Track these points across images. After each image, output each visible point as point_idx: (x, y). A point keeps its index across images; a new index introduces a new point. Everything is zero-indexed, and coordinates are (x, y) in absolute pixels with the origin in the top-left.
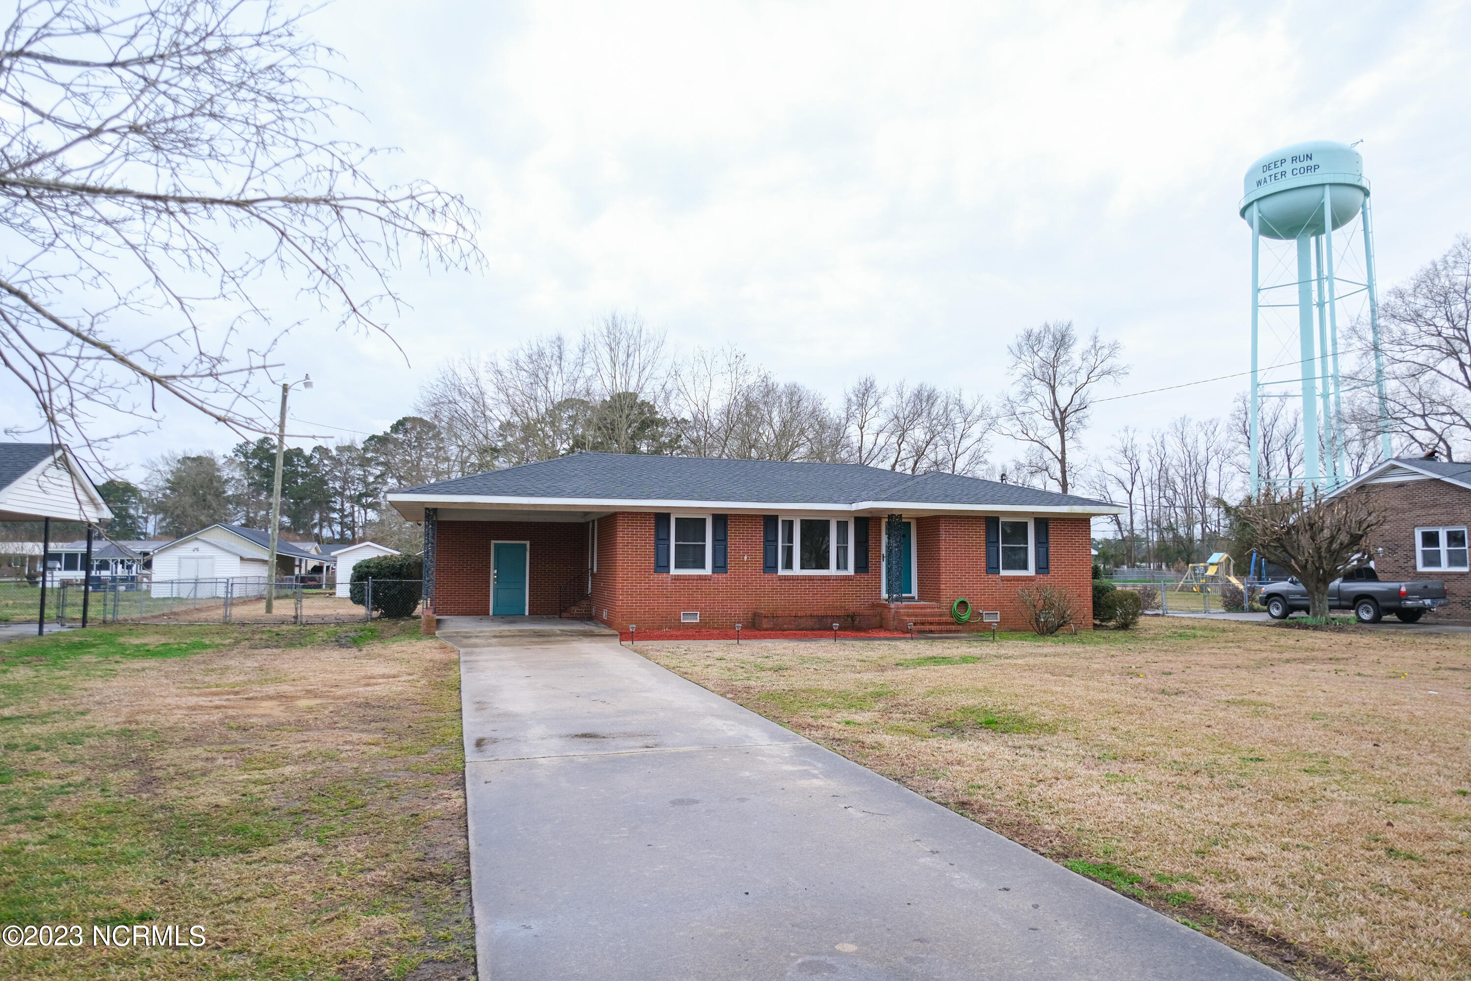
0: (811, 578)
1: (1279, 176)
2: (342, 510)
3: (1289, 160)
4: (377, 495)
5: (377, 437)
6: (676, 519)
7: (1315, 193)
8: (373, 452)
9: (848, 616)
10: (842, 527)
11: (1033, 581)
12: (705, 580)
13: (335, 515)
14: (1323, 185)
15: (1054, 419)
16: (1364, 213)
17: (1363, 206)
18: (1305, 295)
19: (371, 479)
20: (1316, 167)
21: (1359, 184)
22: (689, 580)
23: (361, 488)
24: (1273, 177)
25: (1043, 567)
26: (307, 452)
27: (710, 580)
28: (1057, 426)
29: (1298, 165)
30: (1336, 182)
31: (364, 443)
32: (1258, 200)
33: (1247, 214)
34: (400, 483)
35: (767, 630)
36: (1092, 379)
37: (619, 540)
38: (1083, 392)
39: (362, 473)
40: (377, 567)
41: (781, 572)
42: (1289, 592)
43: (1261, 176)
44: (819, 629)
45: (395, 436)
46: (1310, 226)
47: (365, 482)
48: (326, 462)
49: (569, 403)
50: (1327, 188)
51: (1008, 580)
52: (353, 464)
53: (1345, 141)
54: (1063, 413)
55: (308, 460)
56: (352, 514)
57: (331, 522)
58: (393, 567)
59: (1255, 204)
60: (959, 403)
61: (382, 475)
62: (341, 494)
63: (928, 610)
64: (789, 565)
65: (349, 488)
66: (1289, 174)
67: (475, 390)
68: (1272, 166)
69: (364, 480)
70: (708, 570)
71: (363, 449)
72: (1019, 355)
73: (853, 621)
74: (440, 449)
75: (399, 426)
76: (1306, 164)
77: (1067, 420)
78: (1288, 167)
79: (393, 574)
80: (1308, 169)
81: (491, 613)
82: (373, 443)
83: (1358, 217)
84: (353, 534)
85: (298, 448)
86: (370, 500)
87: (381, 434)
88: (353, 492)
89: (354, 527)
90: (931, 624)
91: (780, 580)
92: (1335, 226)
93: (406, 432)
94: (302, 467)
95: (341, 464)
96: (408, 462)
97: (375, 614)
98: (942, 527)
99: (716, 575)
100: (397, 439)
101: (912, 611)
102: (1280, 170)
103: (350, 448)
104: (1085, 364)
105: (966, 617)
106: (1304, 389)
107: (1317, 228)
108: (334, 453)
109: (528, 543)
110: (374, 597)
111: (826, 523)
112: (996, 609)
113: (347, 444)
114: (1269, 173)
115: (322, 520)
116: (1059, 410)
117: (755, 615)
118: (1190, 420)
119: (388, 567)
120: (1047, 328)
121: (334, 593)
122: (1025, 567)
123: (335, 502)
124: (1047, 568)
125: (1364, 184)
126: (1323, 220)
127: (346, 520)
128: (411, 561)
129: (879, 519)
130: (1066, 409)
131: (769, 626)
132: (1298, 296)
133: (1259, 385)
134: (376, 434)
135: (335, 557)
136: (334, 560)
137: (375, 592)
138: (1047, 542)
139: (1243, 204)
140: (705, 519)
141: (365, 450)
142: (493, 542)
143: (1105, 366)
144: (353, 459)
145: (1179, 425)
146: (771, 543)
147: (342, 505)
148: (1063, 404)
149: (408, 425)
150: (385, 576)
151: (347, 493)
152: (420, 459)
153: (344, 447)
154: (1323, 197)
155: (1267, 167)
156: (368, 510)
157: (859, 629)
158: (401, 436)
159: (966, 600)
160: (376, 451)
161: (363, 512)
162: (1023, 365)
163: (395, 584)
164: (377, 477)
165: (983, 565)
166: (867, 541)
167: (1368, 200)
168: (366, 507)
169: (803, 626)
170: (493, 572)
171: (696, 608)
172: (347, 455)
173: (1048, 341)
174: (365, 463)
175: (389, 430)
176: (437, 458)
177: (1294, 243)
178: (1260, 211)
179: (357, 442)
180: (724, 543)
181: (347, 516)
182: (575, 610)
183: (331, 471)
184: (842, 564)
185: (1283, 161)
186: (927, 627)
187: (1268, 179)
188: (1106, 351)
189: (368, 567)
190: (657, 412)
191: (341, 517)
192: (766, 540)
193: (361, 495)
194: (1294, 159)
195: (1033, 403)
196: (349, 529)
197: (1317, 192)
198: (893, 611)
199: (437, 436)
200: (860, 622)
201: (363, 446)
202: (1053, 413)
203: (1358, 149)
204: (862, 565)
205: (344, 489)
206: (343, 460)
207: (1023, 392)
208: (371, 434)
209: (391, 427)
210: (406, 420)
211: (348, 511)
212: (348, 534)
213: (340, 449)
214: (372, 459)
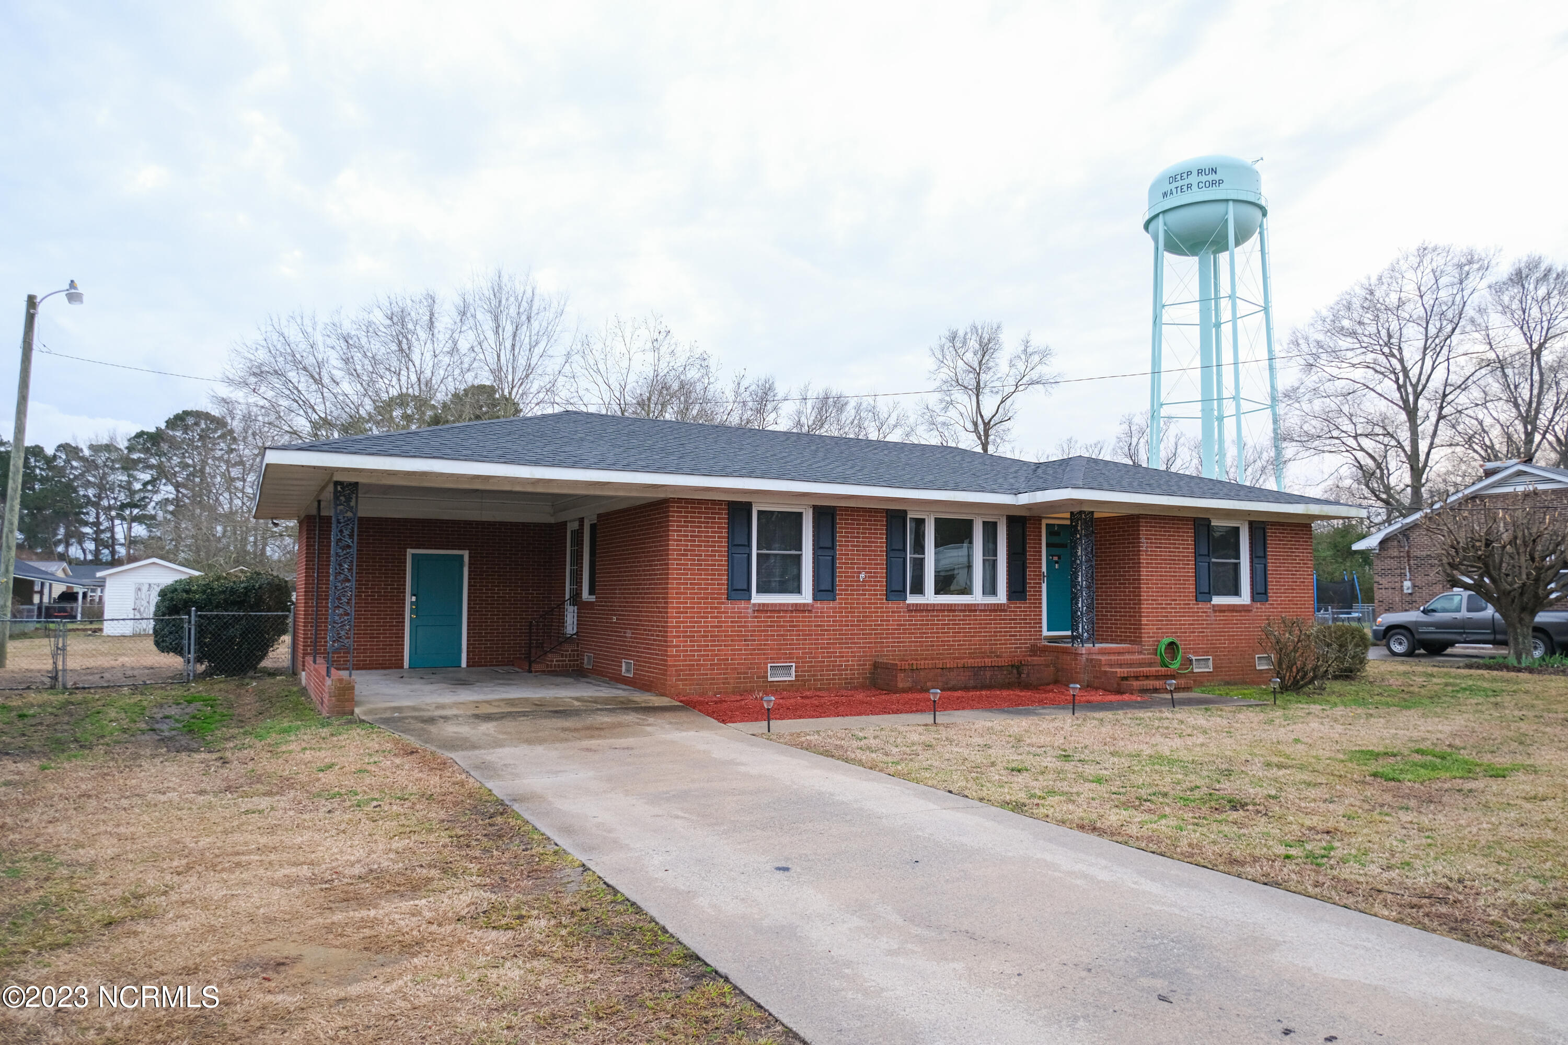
0: (951, 608)
1: (1185, 188)
2: (97, 524)
3: (1195, 173)
4: (146, 506)
5: (147, 434)
6: (759, 511)
7: (1219, 208)
8: (139, 451)
9: (1012, 666)
10: (990, 529)
11: (1250, 611)
12: (804, 611)
13: (88, 530)
14: (1227, 201)
15: (976, 430)
16: (1261, 234)
17: (1261, 226)
18: (1204, 313)
19: (137, 486)
20: (1221, 182)
21: (1258, 202)
22: (779, 611)
23: (122, 497)
24: (1179, 189)
25: (1260, 592)
26: (49, 450)
27: (810, 611)
28: (980, 438)
29: (1204, 178)
30: (1240, 198)
31: (129, 440)
32: (1164, 212)
33: (1151, 227)
34: (178, 491)
35: (904, 691)
36: (1021, 388)
37: (673, 545)
38: (1008, 402)
39: (125, 478)
40: (204, 592)
41: (912, 599)
42: (1418, 624)
43: (1167, 188)
44: (975, 688)
45: (171, 433)
46: (1214, 243)
47: (129, 490)
48: (75, 463)
49: (402, 400)
50: (1231, 203)
51: (1221, 611)
52: (113, 469)
53: (1247, 159)
54: (987, 425)
55: (49, 460)
56: (111, 529)
57: (81, 538)
58: (233, 591)
59: (1161, 216)
60: (873, 410)
61: (153, 482)
62: (96, 505)
63: (1127, 657)
64: (918, 589)
65: (107, 497)
66: (1195, 187)
67: (311, 360)
68: (1179, 177)
69: (128, 487)
70: (806, 596)
71: (127, 448)
72: (941, 358)
73: (1019, 674)
74: (231, 451)
75: (178, 421)
76: (1211, 177)
77: (991, 432)
78: (1194, 179)
79: (234, 603)
80: (1213, 183)
81: (406, 665)
82: (141, 440)
83: (1256, 237)
84: (113, 553)
85: (38, 446)
86: (136, 511)
87: (152, 430)
88: (112, 502)
89: (113, 545)
90: (1147, 677)
91: (910, 611)
92: (1237, 244)
93: (186, 429)
94: (42, 468)
95: (97, 467)
96: (188, 466)
97: (201, 668)
98: (1143, 532)
99: (818, 605)
100: (174, 437)
101: (1113, 657)
102: (1186, 182)
103: (108, 448)
104: (1013, 370)
105: (1176, 665)
106: (1203, 410)
107: (1220, 244)
108: (86, 452)
109: (466, 554)
110: (199, 642)
111: (969, 524)
112: (1207, 653)
113: (105, 442)
114: (1175, 184)
115: (68, 536)
116: (983, 420)
117: (876, 665)
118: (1076, 442)
119: (224, 592)
120: (975, 329)
121: (101, 630)
122: (1236, 592)
123: (87, 513)
124: (1266, 593)
125: (1263, 203)
126: (1226, 237)
127: (102, 536)
128: (263, 580)
129: (1038, 519)
130: (990, 420)
131: (908, 685)
132: (1198, 315)
133: (1162, 405)
134: (146, 430)
135: (103, 580)
136: (101, 584)
137: (201, 631)
138: (1265, 557)
139: (1147, 217)
140: (800, 514)
141: (130, 449)
142: (410, 552)
143: (1034, 375)
144: (113, 461)
145: (1065, 447)
146: (898, 554)
147: (98, 517)
148: (987, 414)
149: (190, 421)
150: (217, 607)
151: (105, 503)
152: (204, 463)
153: (101, 446)
154: (1227, 213)
155: (1173, 178)
156: (134, 524)
157: (1027, 687)
158: (178, 434)
159: (1175, 640)
160: (146, 450)
161: (125, 526)
162: (945, 370)
163: (237, 619)
164: (145, 484)
165: (1192, 588)
166: (1024, 552)
167: (1265, 220)
168: (130, 520)
169: (952, 683)
170: (409, 599)
171: (790, 658)
172: (104, 456)
173: (973, 344)
174: (129, 465)
175: (163, 426)
176: (227, 462)
177: (1196, 259)
178: (1165, 224)
179: (119, 439)
180: (830, 553)
181: (103, 531)
182: (554, 659)
183: (82, 475)
184: (990, 588)
185: (1189, 173)
186: (1150, 684)
187: (1174, 191)
188: (1036, 358)
189: (187, 592)
190: (521, 410)
191: (96, 532)
192: (890, 550)
193: (123, 506)
194: (1200, 172)
195: (952, 413)
196: (107, 547)
197: (1220, 208)
198: (1084, 658)
199: (228, 435)
200: (1028, 675)
201: (126, 444)
202: (975, 424)
203: (1257, 167)
204: (1017, 590)
205: (100, 498)
206: (100, 462)
207: (941, 401)
208: (139, 431)
209: (167, 422)
210: (186, 413)
211: (105, 525)
212: (105, 553)
213: (95, 448)
214: (139, 460)
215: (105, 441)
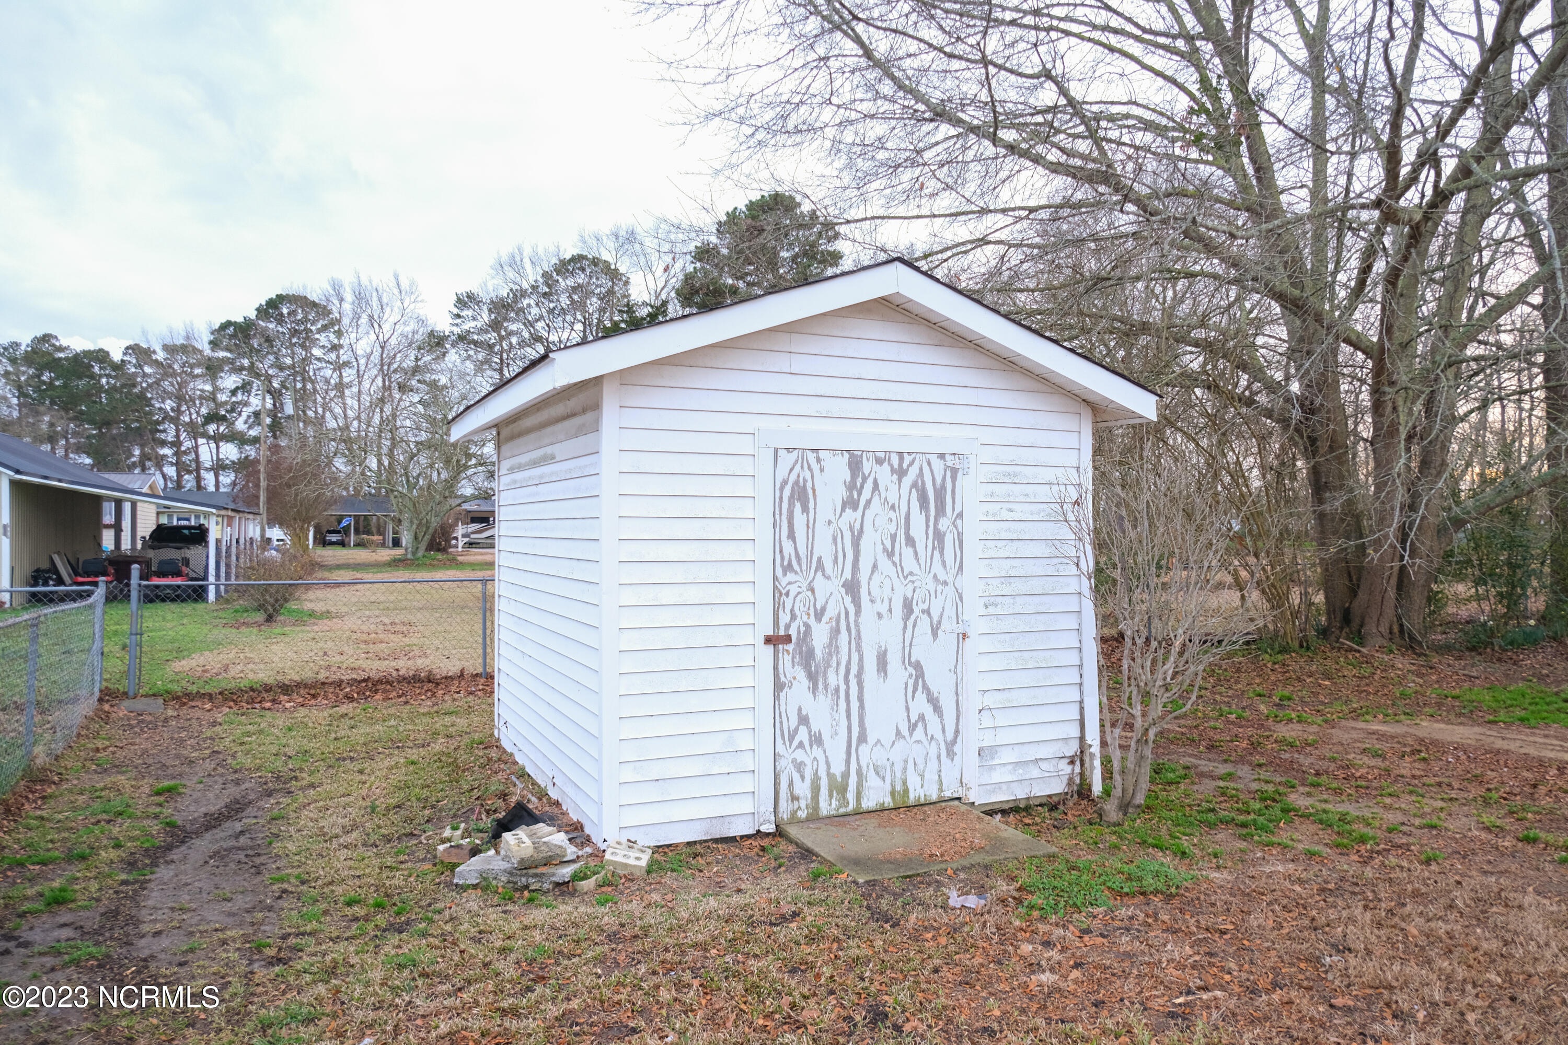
2: (177, 444)
4: (234, 421)
5: (235, 324)
8: (226, 349)
13: (167, 451)
19: (223, 396)
23: (206, 410)
26: (117, 356)
31: (211, 335)
39: (208, 388)
45: (262, 324)
47: (213, 401)
48: (148, 370)
52: (193, 375)
55: (119, 367)
56: (195, 450)
57: (160, 462)
62: (175, 421)
65: (188, 410)
69: (211, 398)
71: (209, 345)
75: (270, 309)
82: (227, 333)
85: (101, 350)
86: (223, 427)
87: (240, 320)
88: (193, 417)
89: (198, 469)
93: (280, 320)
94: (108, 376)
95: (174, 374)
100: (267, 328)
103: (185, 349)
108: (160, 355)
115: (144, 457)
123: (164, 431)
127: (185, 458)
134: (232, 319)
141: (214, 346)
144: (192, 365)
147: (177, 436)
149: (285, 308)
151: (185, 417)
153: (176, 346)
156: (222, 444)
158: (271, 326)
160: (232, 347)
161: (213, 445)
164: (233, 393)
168: (217, 439)
172: (181, 359)
174: (213, 369)
175: (253, 315)
179: (198, 335)
181: (185, 453)
183: (157, 383)
191: (176, 454)
193: (208, 421)
196: (189, 472)
199: (333, 324)
201: (209, 340)
205: (179, 412)
206: (176, 366)
208: (223, 321)
209: (257, 310)
210: (281, 299)
211: (187, 444)
212: (189, 481)
213: (170, 349)
214: (225, 361)
215: (180, 341)
